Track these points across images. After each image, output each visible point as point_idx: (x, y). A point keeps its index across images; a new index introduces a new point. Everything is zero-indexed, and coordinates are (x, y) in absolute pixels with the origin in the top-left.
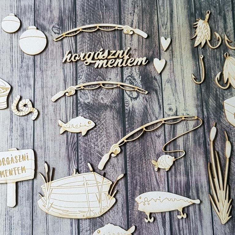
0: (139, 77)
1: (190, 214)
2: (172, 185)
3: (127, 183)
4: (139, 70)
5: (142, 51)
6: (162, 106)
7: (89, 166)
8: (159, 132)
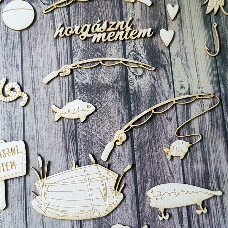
0: (144, 52)
1: (211, 208)
2: (188, 175)
3: (136, 175)
4: (144, 43)
5: (146, 22)
6: (172, 84)
7: (90, 157)
8: (170, 115)
